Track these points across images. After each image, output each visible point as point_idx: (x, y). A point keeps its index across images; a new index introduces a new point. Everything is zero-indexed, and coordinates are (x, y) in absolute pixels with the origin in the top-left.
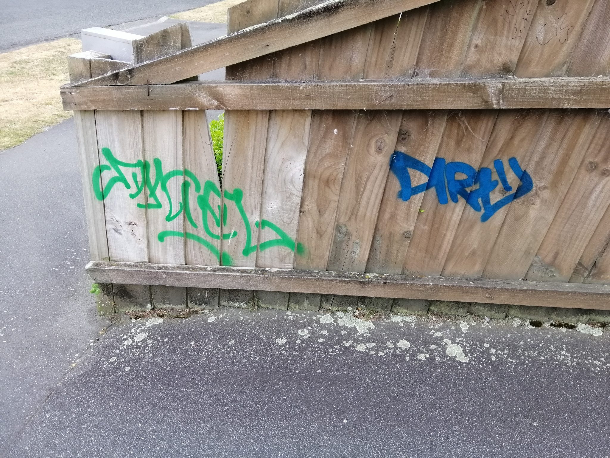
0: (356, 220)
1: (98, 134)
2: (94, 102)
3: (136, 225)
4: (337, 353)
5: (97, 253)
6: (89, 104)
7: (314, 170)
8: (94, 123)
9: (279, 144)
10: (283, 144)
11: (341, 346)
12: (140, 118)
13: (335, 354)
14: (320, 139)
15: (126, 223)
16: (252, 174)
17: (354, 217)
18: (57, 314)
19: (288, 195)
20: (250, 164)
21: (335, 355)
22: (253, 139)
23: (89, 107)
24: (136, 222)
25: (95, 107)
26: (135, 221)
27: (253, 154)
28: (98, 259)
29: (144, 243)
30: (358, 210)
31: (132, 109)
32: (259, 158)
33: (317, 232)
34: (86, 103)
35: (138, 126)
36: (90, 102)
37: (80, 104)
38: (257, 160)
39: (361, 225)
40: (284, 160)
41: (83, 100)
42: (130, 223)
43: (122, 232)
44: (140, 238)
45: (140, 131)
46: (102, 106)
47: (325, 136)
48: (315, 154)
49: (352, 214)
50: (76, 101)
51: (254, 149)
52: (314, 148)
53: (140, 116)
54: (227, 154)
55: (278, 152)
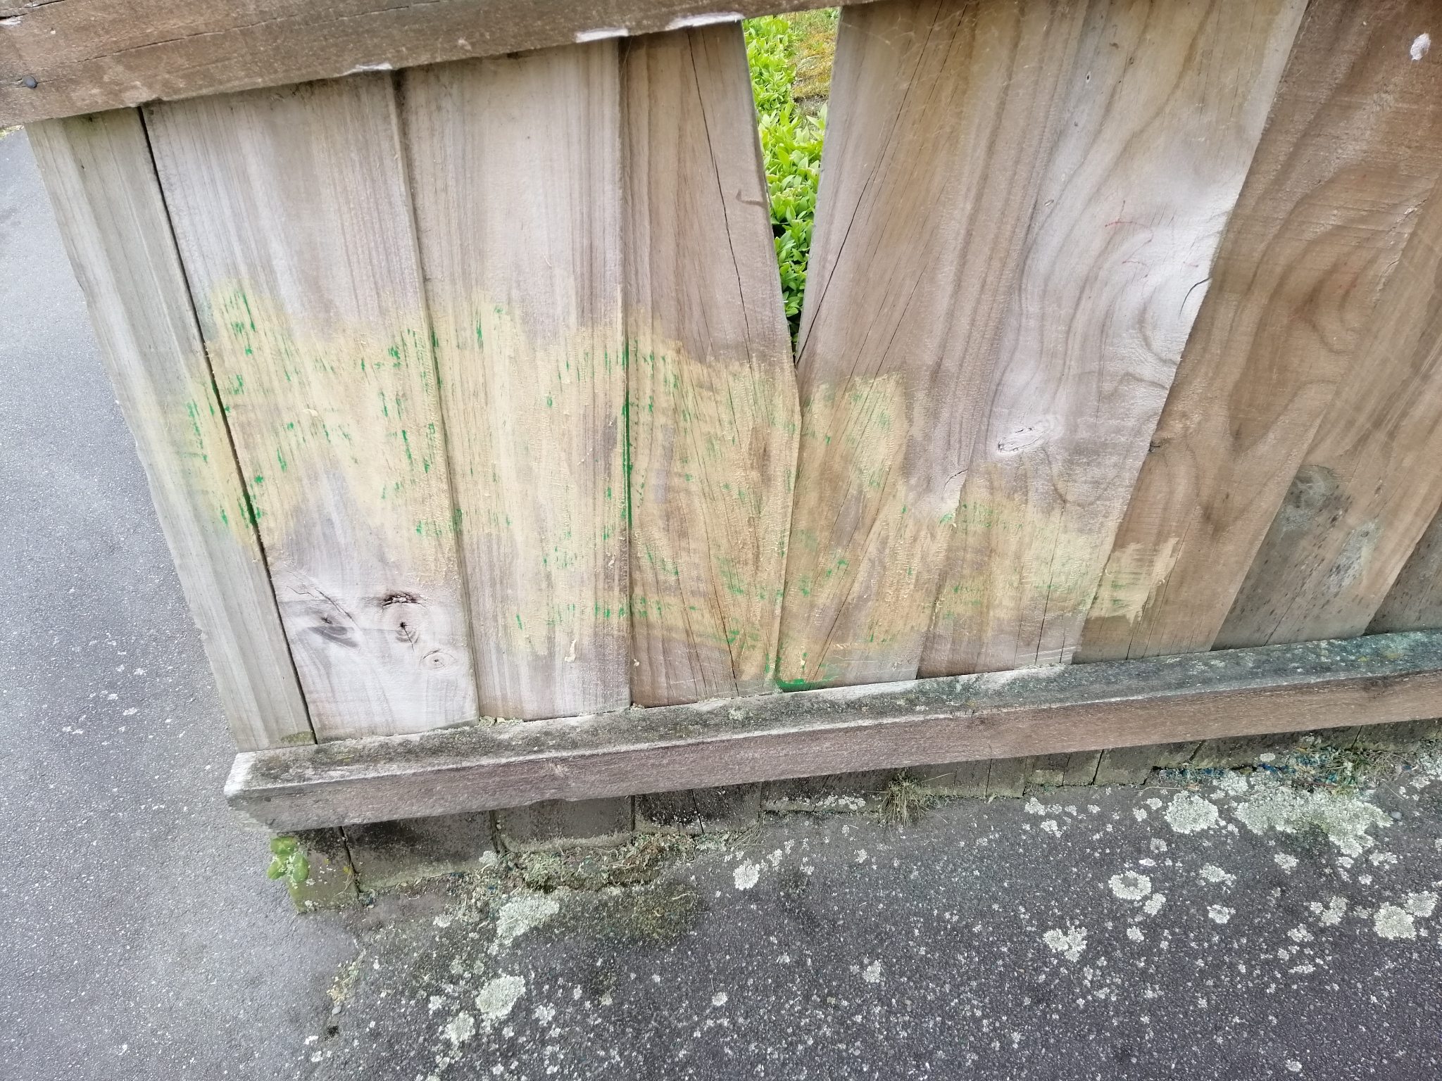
0: (1386, 449)
1: (178, 231)
2: (139, 54)
3: (413, 600)
4: (1316, 965)
5: (258, 724)
6: (114, 72)
7: (1257, 256)
8: (151, 176)
9: (1104, 155)
10: (1127, 152)
11: (1310, 927)
12: (394, 119)
13: (1311, 969)
14: (1323, 94)
15: (367, 601)
16: (951, 314)
17: (1381, 436)
18: (137, 932)
19: (1108, 387)
20: (947, 273)
21: (1311, 977)
22: (984, 143)
23: (117, 89)
24: (413, 590)
25: (150, 86)
26: (407, 590)
27: (972, 219)
28: (265, 742)
29: (456, 661)
30: (1412, 403)
31: (360, 68)
32: (997, 237)
33: (1207, 516)
34: (93, 71)
35: (388, 162)
36: (118, 61)
37: (59, 82)
38: (987, 250)
39: (1408, 462)
40: (1119, 229)
41: (74, 52)
42: (390, 599)
43: (357, 636)
44: (437, 646)
45: (398, 187)
46: (188, 77)
47: (1357, 77)
48: (1280, 180)
49: (1377, 424)
50: (36, 62)
51: (979, 197)
52: (1282, 148)
53: (392, 108)
54: (836, 238)
55: (1096, 195)
